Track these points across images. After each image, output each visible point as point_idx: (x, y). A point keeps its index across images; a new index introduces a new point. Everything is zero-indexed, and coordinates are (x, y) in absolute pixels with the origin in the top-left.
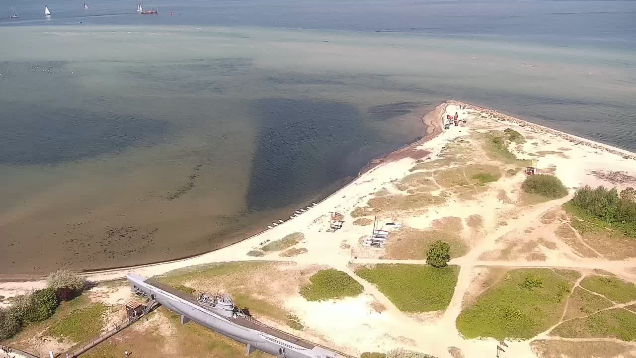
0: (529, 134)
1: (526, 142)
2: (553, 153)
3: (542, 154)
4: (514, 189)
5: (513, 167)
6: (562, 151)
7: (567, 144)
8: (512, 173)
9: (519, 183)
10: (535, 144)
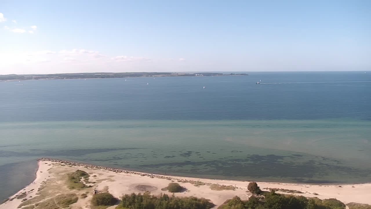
0: (90, 171)
1: (89, 176)
2: (105, 180)
3: (100, 181)
4: (86, 205)
5: (84, 192)
6: (110, 178)
7: (112, 173)
8: (85, 196)
9: (89, 201)
10: (95, 176)
